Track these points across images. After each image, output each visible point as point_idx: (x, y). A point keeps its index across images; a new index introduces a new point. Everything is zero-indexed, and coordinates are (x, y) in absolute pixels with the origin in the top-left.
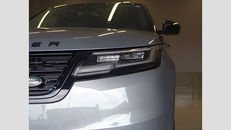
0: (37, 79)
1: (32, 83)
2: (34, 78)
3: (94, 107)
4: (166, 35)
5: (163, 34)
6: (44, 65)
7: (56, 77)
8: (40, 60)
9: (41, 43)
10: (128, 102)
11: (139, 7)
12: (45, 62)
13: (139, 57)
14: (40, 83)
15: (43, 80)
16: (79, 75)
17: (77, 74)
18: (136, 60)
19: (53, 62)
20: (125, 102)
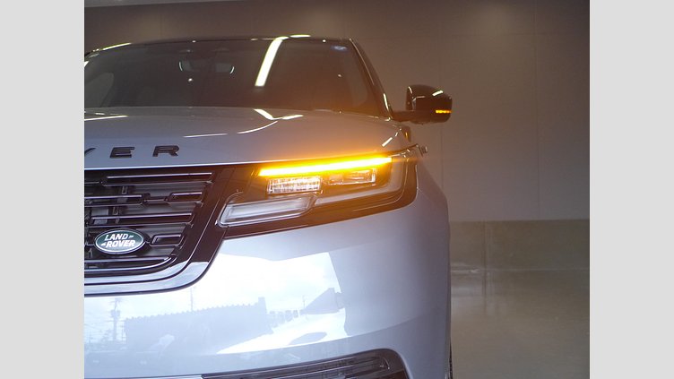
0: (132, 234)
1: (120, 245)
2: (123, 233)
3: (252, 304)
4: (416, 122)
5: (409, 122)
6: (145, 201)
7: (176, 230)
8: (131, 191)
9: (133, 148)
10: (338, 289)
11: (342, 48)
12: (146, 196)
13: (364, 180)
14: (140, 244)
15: (147, 238)
16: (232, 224)
17: (227, 221)
18: (358, 188)
19: (167, 194)
20: (332, 290)
